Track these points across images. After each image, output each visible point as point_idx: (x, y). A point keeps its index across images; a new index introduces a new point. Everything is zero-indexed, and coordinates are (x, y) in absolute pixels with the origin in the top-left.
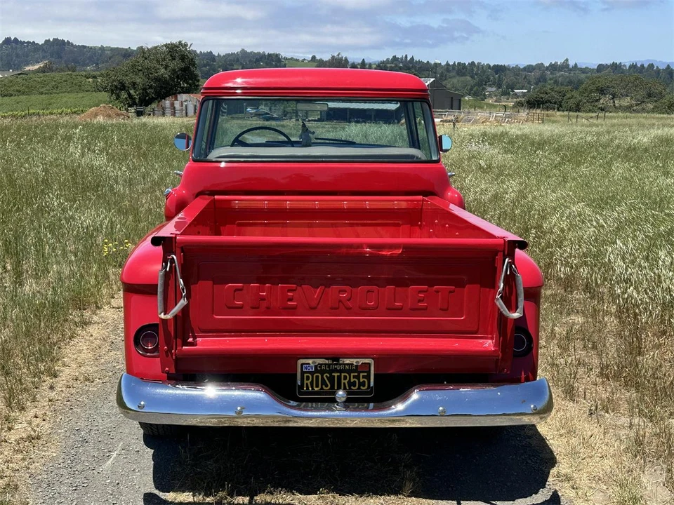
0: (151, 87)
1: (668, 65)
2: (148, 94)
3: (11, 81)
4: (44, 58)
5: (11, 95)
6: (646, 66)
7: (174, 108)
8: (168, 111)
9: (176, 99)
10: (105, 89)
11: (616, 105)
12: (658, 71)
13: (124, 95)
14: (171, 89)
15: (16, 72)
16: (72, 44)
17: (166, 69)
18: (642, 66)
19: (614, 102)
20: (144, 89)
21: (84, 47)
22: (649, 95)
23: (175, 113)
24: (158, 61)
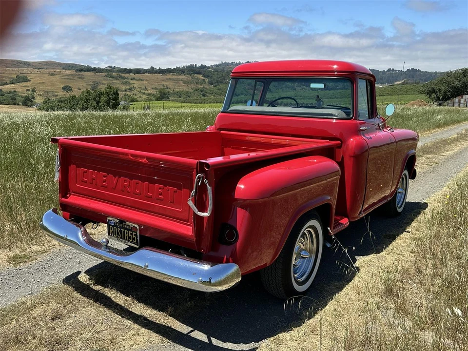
0: (449, 91)
2: (447, 95)
3: (385, 89)
4: (405, 78)
5: (384, 96)
7: (460, 102)
8: (457, 104)
9: (462, 98)
10: (424, 92)
13: (434, 95)
14: (461, 93)
15: (389, 85)
16: (420, 71)
17: (459, 82)
20: (445, 93)
21: (426, 72)
23: (460, 105)
24: (455, 78)
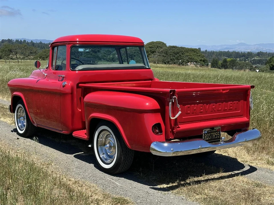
1: (32, 41)
6: (23, 41)
11: (18, 57)
12: (28, 43)
18: (21, 41)
19: (16, 56)
22: (31, 53)
